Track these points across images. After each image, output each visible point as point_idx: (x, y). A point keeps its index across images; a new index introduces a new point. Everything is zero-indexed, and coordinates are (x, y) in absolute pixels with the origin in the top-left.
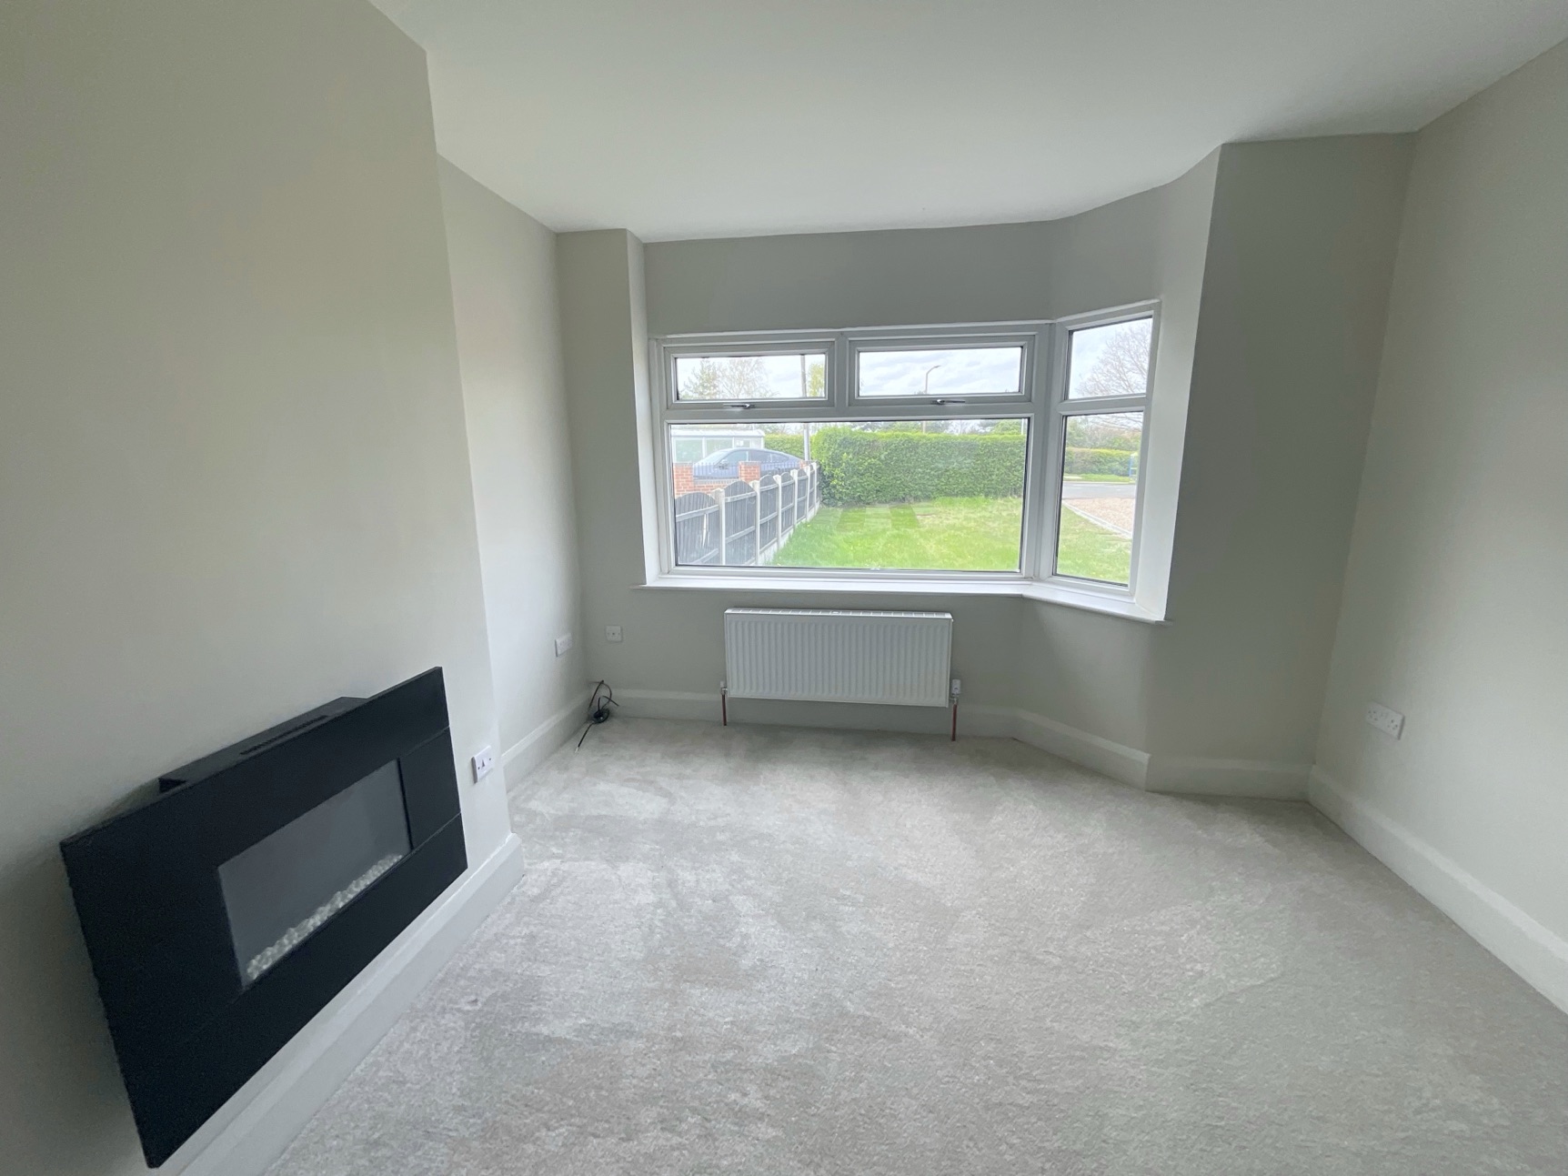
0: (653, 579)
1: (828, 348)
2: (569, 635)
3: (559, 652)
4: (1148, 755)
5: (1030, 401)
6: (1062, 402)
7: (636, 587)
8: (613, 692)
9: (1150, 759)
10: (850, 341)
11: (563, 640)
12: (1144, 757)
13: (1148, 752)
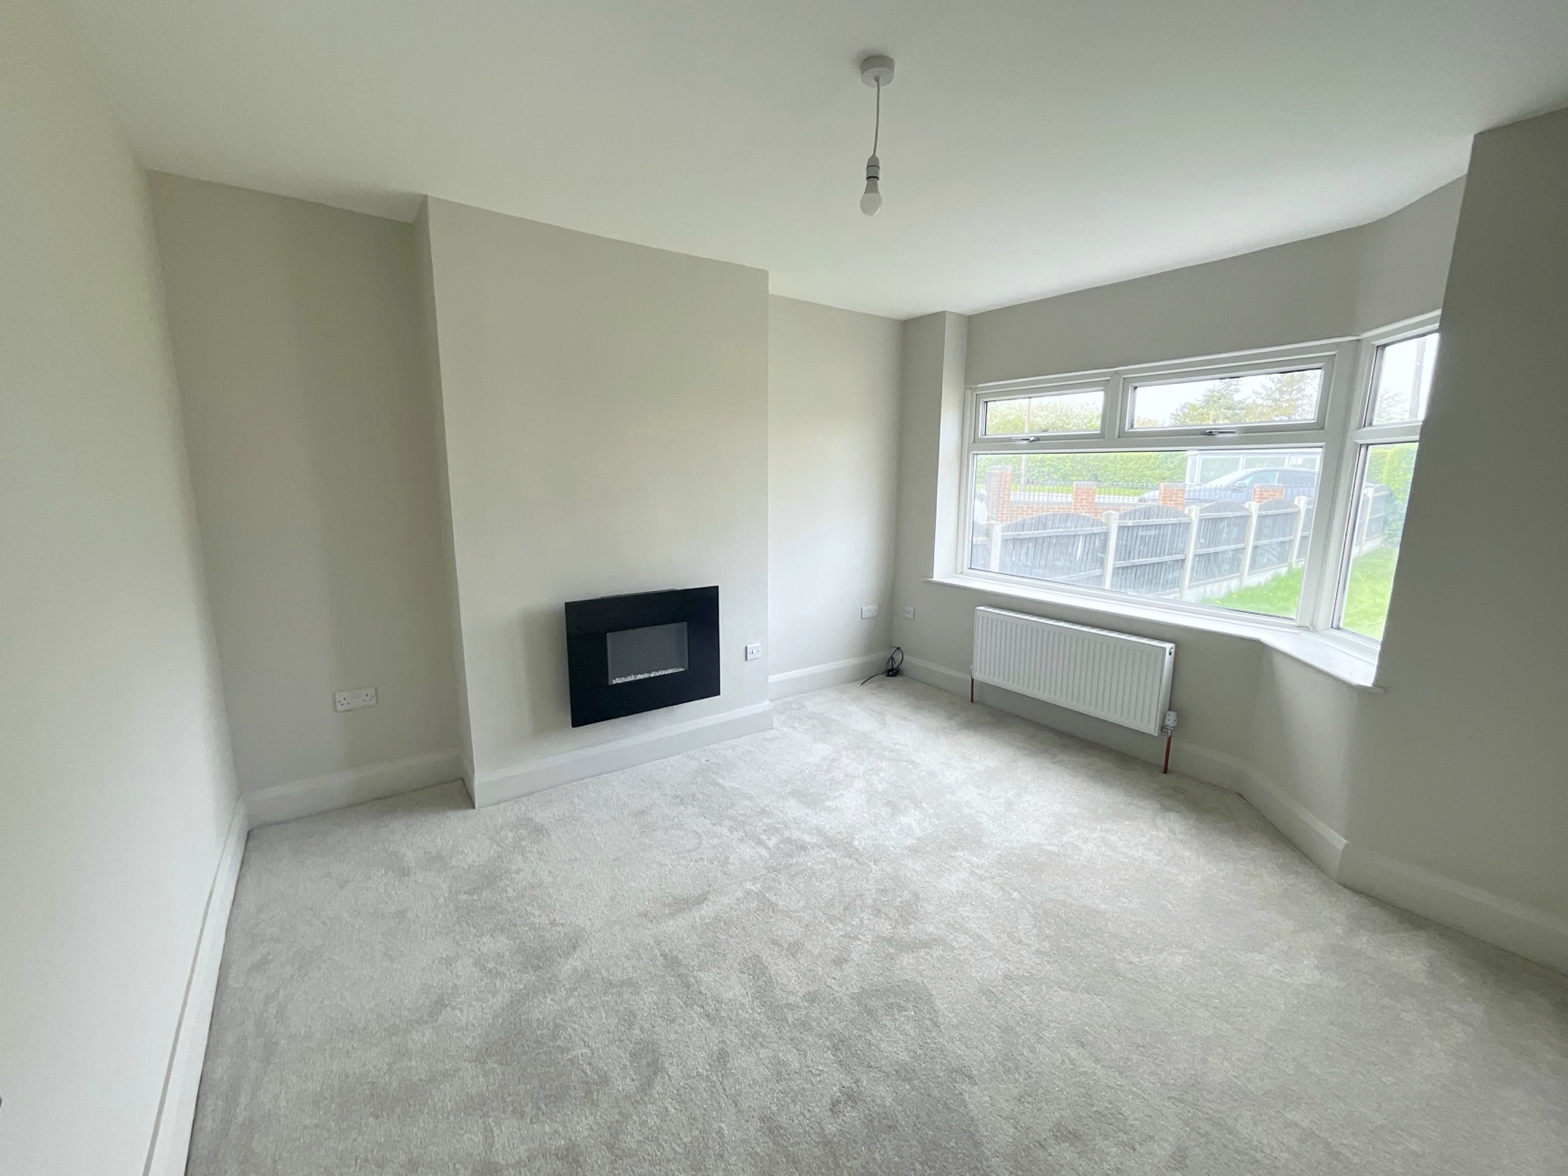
0: (940, 574)
1: (1106, 385)
2: (876, 607)
3: (864, 616)
4: (1345, 841)
5: (1322, 428)
6: (1359, 428)
7: (926, 579)
8: (905, 657)
9: (1347, 845)
10: (1125, 378)
11: (869, 609)
12: (1340, 842)
13: (1346, 838)
